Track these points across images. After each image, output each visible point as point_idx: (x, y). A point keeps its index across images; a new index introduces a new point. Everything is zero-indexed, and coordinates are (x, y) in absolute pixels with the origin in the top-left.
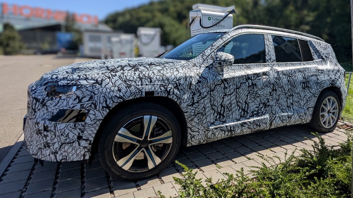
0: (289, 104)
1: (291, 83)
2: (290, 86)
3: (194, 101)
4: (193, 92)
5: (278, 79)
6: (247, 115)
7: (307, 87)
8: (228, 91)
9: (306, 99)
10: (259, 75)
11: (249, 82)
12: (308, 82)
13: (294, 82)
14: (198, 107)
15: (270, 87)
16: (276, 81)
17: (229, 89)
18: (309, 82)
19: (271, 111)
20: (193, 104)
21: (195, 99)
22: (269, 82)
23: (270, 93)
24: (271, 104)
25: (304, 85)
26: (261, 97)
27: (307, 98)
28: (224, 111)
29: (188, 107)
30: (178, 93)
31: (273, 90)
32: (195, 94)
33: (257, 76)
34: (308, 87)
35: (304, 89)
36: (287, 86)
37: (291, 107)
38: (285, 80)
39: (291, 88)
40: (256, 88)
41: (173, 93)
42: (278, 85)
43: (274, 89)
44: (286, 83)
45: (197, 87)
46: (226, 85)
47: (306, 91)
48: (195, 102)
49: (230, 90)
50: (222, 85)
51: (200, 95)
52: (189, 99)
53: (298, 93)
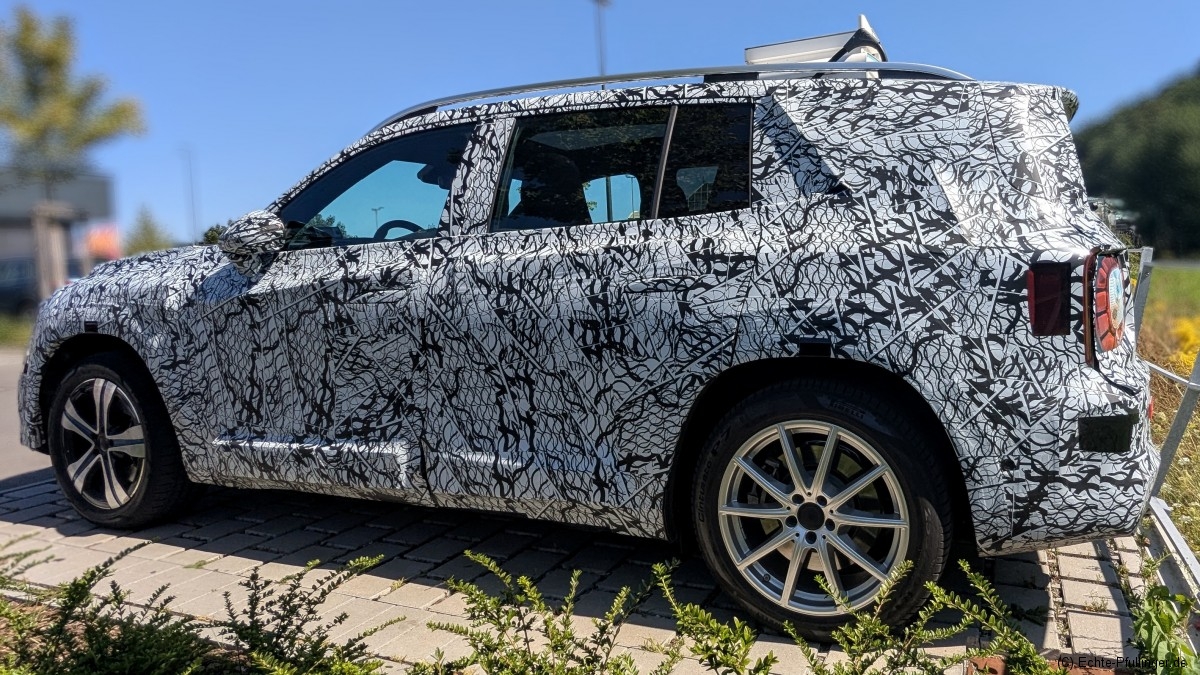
0: (512, 418)
1: (513, 321)
2: (509, 336)
3: (176, 355)
4: (173, 332)
5: (447, 304)
6: (328, 427)
7: (611, 345)
8: (262, 337)
9: (610, 406)
10: (365, 286)
11: (327, 308)
12: (620, 322)
13: (534, 316)
14: (189, 376)
15: (410, 333)
16: (435, 308)
17: (264, 329)
18: (623, 321)
19: (419, 433)
20: (175, 365)
21: (180, 351)
22: (403, 314)
23: (415, 359)
24: (420, 402)
25: (596, 339)
26: (378, 369)
27: (617, 405)
28: (261, 401)
29: (162, 370)
30: (139, 330)
31: (424, 347)
32: (177, 337)
33: (359, 290)
34: (621, 348)
35: (594, 358)
36: (491, 334)
37: (521, 433)
38: (481, 306)
39: (517, 345)
40: (352, 333)
41: (129, 331)
42: (446, 329)
43: (429, 342)
44: (486, 319)
45: (183, 317)
46: (258, 318)
47: (605, 366)
48: (178, 359)
49: (268, 335)
50: (246, 316)
51: (189, 343)
52: (163, 349)
53: (563, 372)
